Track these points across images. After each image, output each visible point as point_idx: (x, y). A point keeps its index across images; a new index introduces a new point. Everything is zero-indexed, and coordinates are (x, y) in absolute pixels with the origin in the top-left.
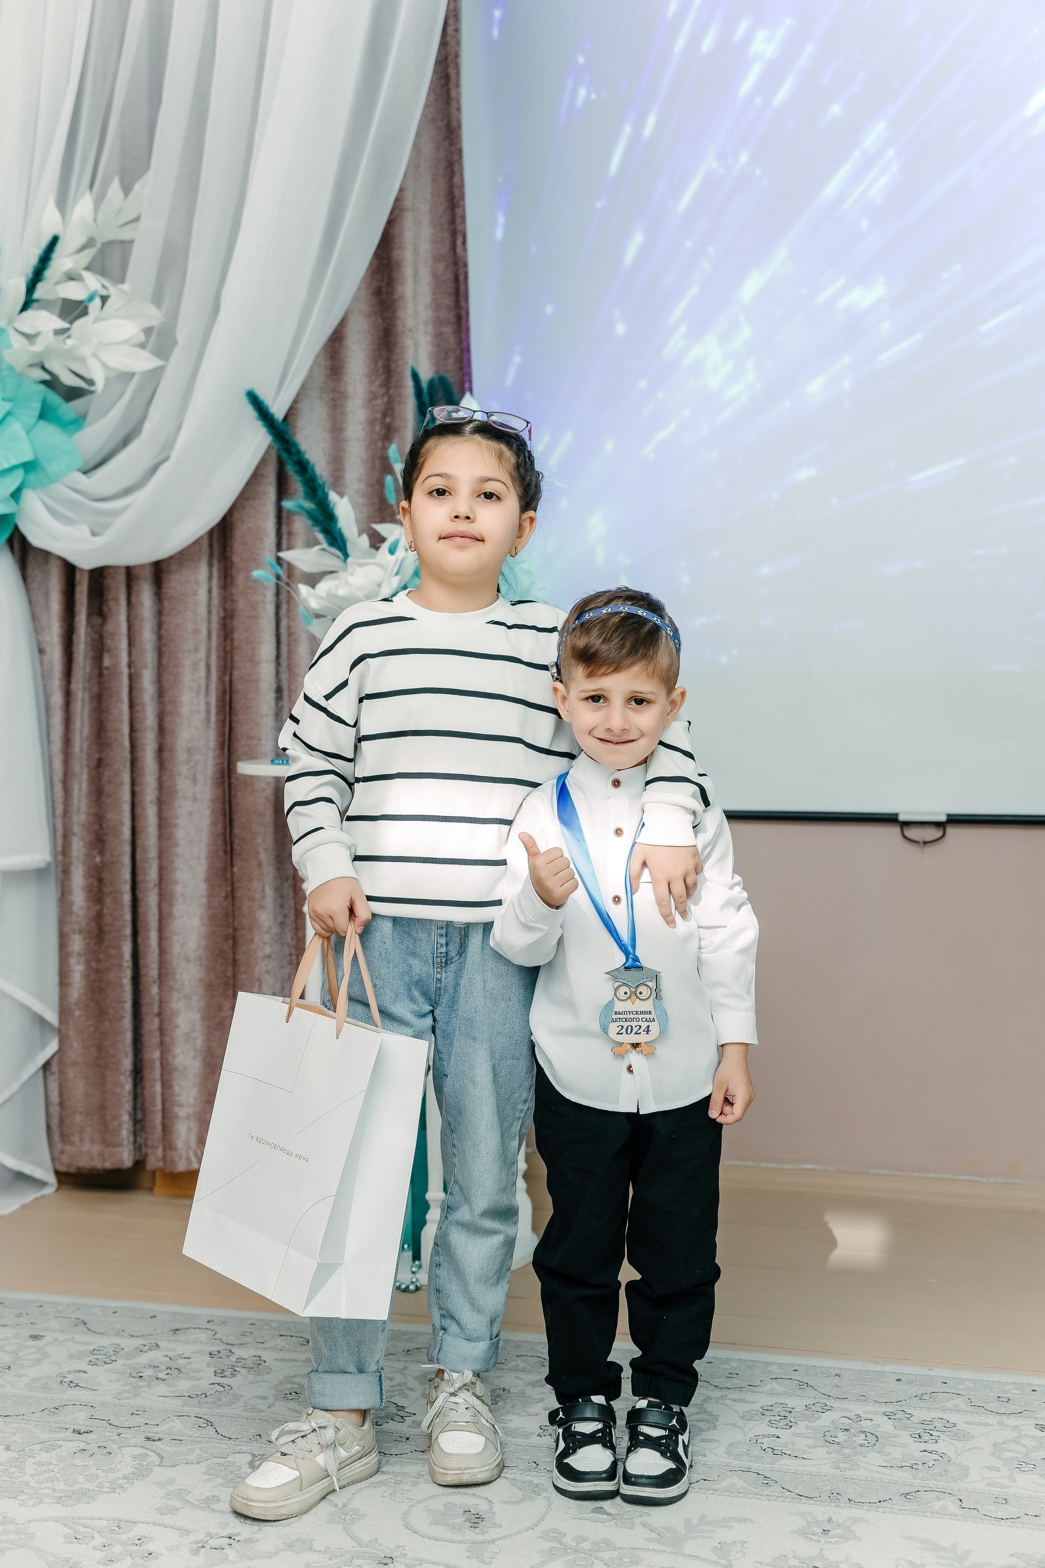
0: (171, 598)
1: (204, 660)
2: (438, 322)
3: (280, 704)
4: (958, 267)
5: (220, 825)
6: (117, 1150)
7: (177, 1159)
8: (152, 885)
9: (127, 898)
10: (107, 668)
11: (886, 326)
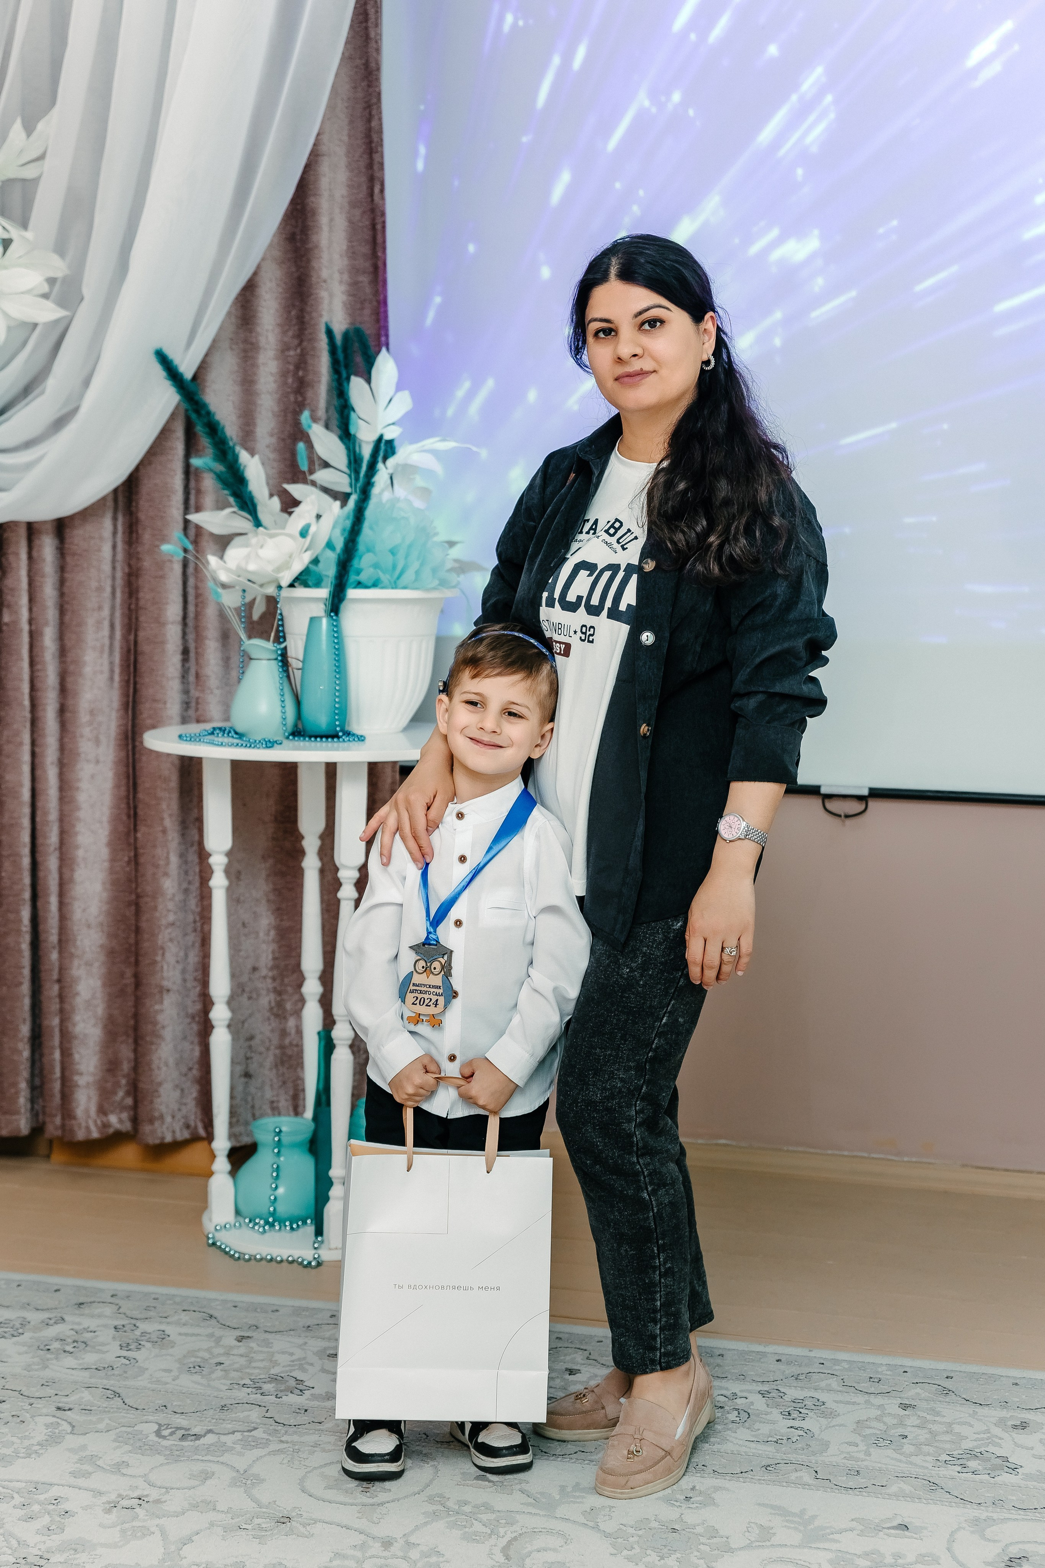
0: (74, 554)
1: (108, 618)
2: (354, 271)
3: (187, 665)
4: (895, 223)
5: (123, 789)
6: (14, 1117)
7: (76, 1128)
8: (52, 848)
9: (26, 861)
10: (7, 624)
11: (820, 281)
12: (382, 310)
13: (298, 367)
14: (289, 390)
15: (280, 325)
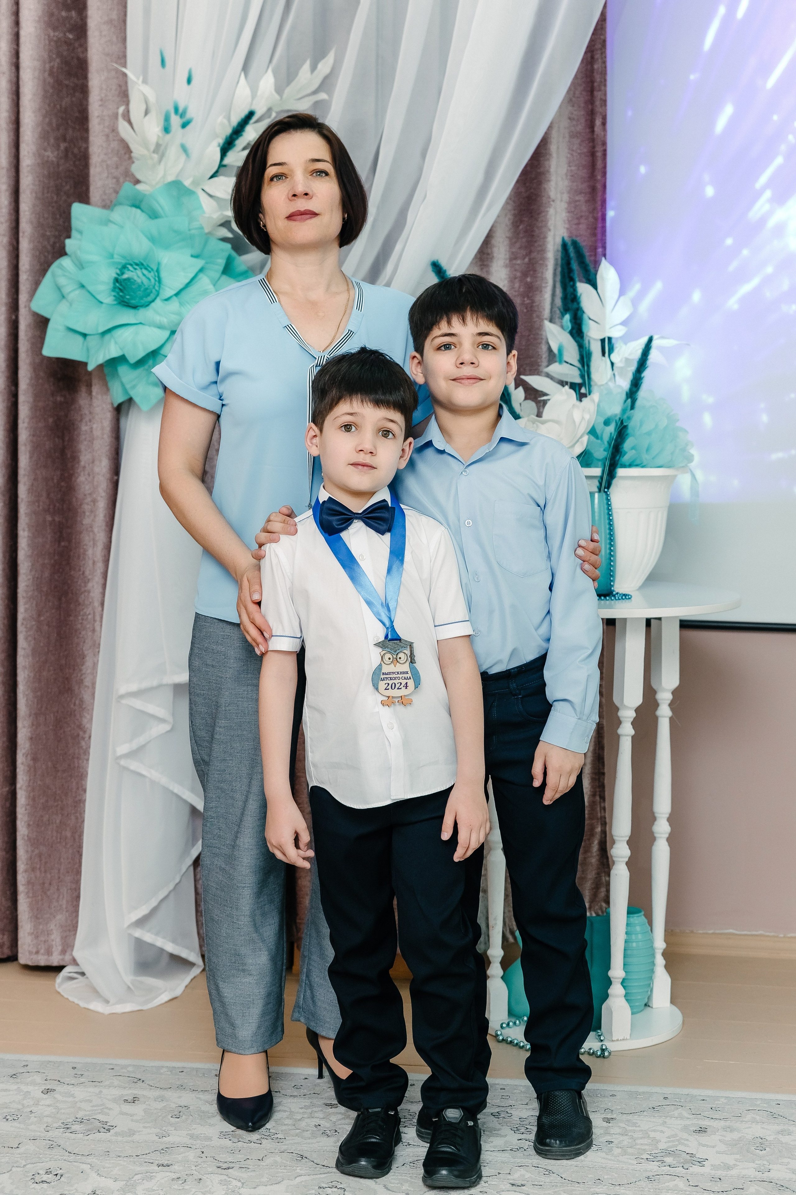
12: (600, 225)
13: (525, 274)
14: (516, 293)
15: (510, 239)
